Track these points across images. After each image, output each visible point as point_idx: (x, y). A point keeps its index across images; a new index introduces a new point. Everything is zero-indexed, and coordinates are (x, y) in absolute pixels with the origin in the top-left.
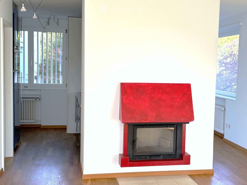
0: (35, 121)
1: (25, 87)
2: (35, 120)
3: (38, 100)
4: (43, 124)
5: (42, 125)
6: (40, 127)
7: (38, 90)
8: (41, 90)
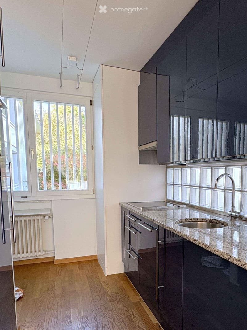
0: (44, 253)
1: (22, 197)
2: (43, 251)
3: (47, 218)
4: (58, 257)
5: (56, 258)
6: (53, 262)
7: (45, 201)
8: (51, 200)
